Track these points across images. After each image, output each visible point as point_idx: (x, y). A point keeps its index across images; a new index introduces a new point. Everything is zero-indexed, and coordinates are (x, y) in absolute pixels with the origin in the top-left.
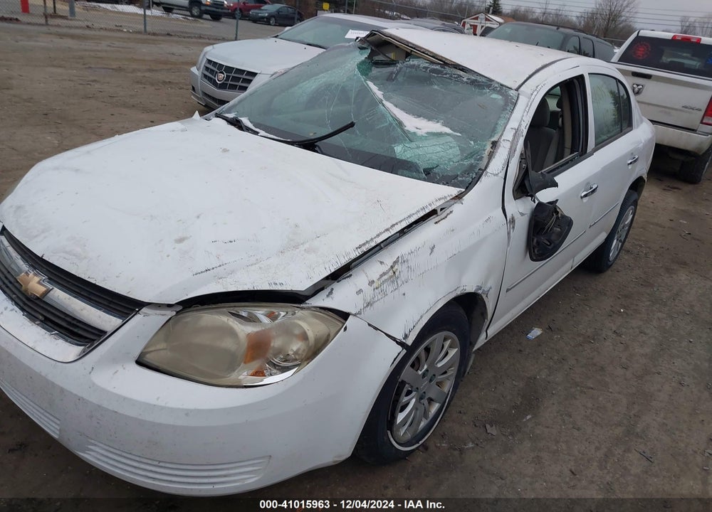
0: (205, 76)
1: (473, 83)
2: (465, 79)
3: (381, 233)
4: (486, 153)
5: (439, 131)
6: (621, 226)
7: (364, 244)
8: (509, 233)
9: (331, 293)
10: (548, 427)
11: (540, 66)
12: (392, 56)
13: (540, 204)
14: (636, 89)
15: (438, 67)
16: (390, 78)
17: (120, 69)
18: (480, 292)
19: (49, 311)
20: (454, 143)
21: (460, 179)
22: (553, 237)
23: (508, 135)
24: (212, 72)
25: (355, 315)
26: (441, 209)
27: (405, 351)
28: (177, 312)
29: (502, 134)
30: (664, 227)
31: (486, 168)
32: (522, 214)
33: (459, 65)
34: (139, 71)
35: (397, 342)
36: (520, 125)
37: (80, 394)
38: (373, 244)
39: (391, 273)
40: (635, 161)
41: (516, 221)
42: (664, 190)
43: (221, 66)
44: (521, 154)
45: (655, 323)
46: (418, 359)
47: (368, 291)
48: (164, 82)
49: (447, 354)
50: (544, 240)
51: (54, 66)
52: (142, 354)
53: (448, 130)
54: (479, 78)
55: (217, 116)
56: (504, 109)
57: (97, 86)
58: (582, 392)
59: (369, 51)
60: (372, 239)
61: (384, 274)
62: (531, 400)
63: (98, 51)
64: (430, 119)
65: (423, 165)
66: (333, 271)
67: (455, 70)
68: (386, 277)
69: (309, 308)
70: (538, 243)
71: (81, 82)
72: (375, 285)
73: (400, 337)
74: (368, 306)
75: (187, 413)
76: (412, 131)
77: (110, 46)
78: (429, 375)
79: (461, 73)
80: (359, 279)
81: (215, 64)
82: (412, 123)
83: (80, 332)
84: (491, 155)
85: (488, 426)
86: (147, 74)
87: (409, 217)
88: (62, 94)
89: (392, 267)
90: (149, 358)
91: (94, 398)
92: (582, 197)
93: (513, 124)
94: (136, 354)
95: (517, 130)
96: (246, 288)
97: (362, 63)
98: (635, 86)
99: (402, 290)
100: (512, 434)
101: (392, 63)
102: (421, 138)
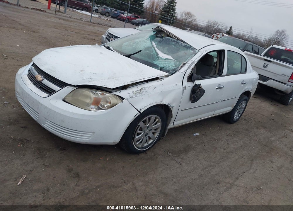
0: (107, 38)
1: (185, 46)
2: (183, 45)
3: (139, 80)
4: (181, 66)
5: (169, 58)
6: (239, 107)
7: (133, 81)
8: (183, 91)
9: (120, 92)
10: (189, 158)
11: (209, 44)
12: (163, 35)
13: (196, 85)
14: (265, 66)
15: (175, 40)
16: (160, 42)
17: (78, 33)
18: (169, 106)
19: (42, 85)
20: (173, 62)
21: (170, 72)
22: (198, 95)
23: (190, 62)
24: (109, 37)
25: (126, 99)
26: (161, 78)
27: (139, 114)
28: (76, 89)
29: (188, 62)
30: (264, 116)
31: (179, 70)
32: (189, 87)
33: (182, 40)
34: (85, 34)
35: (138, 111)
36: (195, 60)
37: (46, 106)
38: (136, 82)
39: (140, 91)
40: (244, 84)
41: (186, 88)
42: (272, 105)
43: (113, 35)
44: (193, 68)
45: (243, 141)
46: (145, 120)
47: (132, 94)
48: (93, 39)
49: (156, 124)
50: (195, 96)
51: (55, 28)
52: (64, 98)
53: (172, 58)
54: (187, 45)
55: (103, 46)
56: (192, 55)
57: (69, 37)
58: (205, 152)
59: (156, 33)
60: (136, 81)
61: (138, 91)
62: (186, 150)
63: (72, 26)
64: (168, 55)
65: (160, 66)
66: (122, 86)
67: (180, 42)
68: (138, 92)
69: (113, 94)
70: (193, 96)
71: (63, 35)
72: (134, 93)
73: (139, 109)
74: (130, 98)
75: (73, 114)
76: (160, 57)
77: (76, 25)
78: (149, 128)
79: (182, 43)
80: (130, 90)
81: (111, 34)
82: (161, 55)
83: (49, 91)
84: (182, 67)
85: (169, 153)
86: (87, 36)
87: (150, 77)
88: (56, 38)
89: (140, 90)
90: (66, 100)
91: (49, 107)
92: (216, 89)
93: (193, 59)
94: (63, 98)
95: (193, 61)
96: (96, 85)
97: (152, 36)
98: (265, 64)
99: (143, 97)
100: (176, 157)
101: (162, 37)
102: (162, 59)
